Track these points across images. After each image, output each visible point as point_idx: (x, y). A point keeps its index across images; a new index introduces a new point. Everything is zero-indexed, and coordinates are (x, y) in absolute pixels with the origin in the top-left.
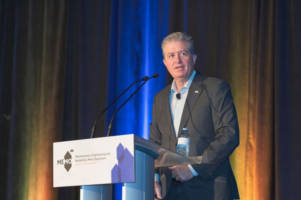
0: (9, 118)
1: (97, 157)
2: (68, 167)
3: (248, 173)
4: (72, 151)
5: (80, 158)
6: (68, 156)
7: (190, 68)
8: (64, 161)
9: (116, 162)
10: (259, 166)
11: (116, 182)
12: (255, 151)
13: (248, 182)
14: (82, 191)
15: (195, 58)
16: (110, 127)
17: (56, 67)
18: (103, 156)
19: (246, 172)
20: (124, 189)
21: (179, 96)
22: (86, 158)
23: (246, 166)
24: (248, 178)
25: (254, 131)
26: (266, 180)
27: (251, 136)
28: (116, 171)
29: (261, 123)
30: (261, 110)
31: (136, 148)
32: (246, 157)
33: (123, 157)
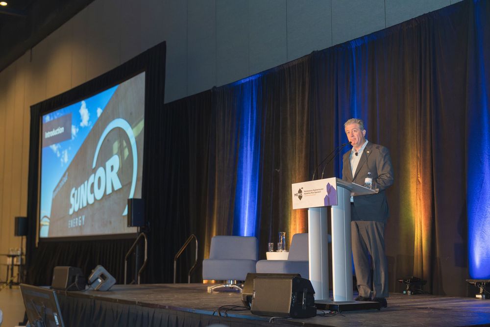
0: (278, 171)
1: (316, 191)
2: (300, 197)
3: (418, 198)
4: (302, 188)
5: (307, 192)
6: (300, 191)
7: (360, 139)
8: (298, 194)
9: (327, 194)
10: (424, 194)
11: (327, 205)
12: (421, 185)
13: (418, 203)
14: (309, 211)
15: (364, 132)
16: (323, 174)
17: (304, 140)
18: (319, 191)
19: (417, 197)
20: (332, 209)
21: (357, 154)
22: (310, 192)
23: (417, 194)
24: (418, 201)
25: (420, 173)
26: (429, 202)
27: (419, 176)
28: (327, 199)
29: (425, 168)
30: (424, 160)
31: (337, 185)
32: (417, 189)
33: (330, 191)
